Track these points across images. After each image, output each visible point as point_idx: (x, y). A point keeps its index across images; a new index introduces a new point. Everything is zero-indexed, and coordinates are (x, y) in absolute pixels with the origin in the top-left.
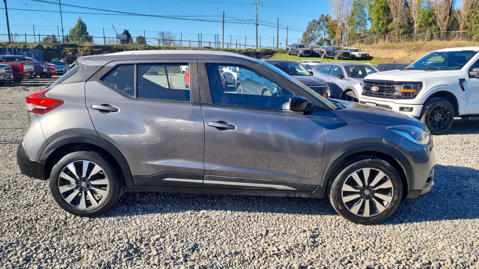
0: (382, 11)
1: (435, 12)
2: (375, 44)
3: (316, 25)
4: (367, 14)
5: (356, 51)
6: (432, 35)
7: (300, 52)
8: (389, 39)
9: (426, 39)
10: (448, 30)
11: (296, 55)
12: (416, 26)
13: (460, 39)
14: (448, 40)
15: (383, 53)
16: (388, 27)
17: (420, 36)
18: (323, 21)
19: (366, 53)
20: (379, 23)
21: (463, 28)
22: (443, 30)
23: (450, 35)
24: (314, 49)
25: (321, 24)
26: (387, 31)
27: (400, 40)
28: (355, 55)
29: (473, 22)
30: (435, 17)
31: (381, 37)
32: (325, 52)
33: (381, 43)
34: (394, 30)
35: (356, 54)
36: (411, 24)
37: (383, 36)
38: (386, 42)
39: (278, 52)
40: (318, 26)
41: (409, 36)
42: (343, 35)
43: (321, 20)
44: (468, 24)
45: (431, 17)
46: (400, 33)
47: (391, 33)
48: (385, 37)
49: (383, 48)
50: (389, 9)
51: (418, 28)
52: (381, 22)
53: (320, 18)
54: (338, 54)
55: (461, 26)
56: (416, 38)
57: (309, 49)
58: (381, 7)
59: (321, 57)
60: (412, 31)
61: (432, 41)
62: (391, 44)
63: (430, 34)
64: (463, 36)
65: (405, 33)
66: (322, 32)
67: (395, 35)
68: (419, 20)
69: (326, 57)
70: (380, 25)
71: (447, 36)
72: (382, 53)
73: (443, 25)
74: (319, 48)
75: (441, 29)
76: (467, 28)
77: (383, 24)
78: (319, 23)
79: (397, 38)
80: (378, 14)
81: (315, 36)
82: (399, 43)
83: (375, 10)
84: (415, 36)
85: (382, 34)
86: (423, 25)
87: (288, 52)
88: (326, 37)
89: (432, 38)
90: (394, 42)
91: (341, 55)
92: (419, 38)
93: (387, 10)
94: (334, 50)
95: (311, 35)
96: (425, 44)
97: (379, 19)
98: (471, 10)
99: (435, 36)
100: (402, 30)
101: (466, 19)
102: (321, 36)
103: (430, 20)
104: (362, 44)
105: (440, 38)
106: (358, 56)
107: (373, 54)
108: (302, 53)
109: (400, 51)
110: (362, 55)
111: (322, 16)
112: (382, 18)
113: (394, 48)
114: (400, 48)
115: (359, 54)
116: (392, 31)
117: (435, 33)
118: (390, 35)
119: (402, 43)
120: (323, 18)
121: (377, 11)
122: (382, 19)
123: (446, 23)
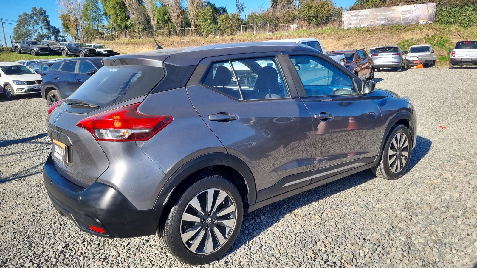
0: (118, 7)
1: (169, 11)
2: (116, 40)
3: (28, 19)
4: (102, 9)
5: (101, 47)
6: (170, 32)
7: (35, 49)
8: (130, 35)
9: (165, 35)
10: (182, 27)
11: (30, 54)
12: (153, 23)
13: (193, 35)
14: (185, 36)
15: (129, 48)
16: (127, 23)
17: (159, 32)
18: (37, 14)
19: (112, 49)
20: (117, 19)
21: (194, 25)
22: (178, 27)
23: (185, 32)
24: (52, 47)
25: (35, 18)
26: (126, 27)
27: (141, 36)
28: (101, 52)
29: (201, 20)
30: (170, 15)
31: (121, 33)
32: (66, 49)
33: (123, 39)
34: (133, 26)
35: (102, 50)
36: (148, 21)
37: (124, 32)
38: (127, 38)
39: (3, 50)
40: (32, 21)
41: (149, 32)
42: (78, 31)
43: (34, 14)
44: (197, 22)
45: (166, 15)
46: (140, 30)
47: (131, 29)
48: (126, 33)
49: (127, 44)
50: (124, 5)
51: (156, 25)
52: (119, 18)
53: (32, 11)
54: (84, 51)
55: (192, 24)
56: (156, 34)
57: (45, 46)
58: (117, 3)
59: (62, 55)
60: (151, 27)
61: (171, 37)
62: (133, 40)
63: (168, 31)
64: (195, 32)
65: (145, 29)
66: (38, 27)
67: (135, 31)
68: (156, 18)
69: (69, 55)
70: (119, 21)
71: (182, 32)
72: (127, 49)
73: (177, 22)
74: (56, 44)
75: (176, 27)
76: (197, 25)
77: (121, 20)
78: (32, 17)
79: (138, 34)
80: (115, 10)
81: (30, 31)
82: (141, 39)
83: (111, 6)
84: (155, 33)
85: (123, 30)
86: (160, 22)
87: (17, 50)
88: (44, 33)
89: (170, 34)
90: (136, 38)
91: (87, 52)
92: (159, 34)
93: (123, 6)
94: (77, 47)
95: (24, 31)
96: (165, 39)
97: (117, 16)
98: (197, 10)
99: (172, 32)
100: (141, 27)
101: (195, 18)
102: (38, 31)
103: (166, 17)
104: (103, 40)
105: (176, 34)
106: (104, 52)
107: (118, 50)
108: (38, 51)
109: (144, 46)
110: (108, 51)
111: (35, 9)
112: (120, 14)
113: (137, 44)
114: (144, 44)
115: (105, 51)
116: (132, 27)
117: (172, 30)
118: (131, 31)
119: (144, 39)
120: (35, 11)
121: (113, 7)
122: (120, 16)
123: (179, 21)
